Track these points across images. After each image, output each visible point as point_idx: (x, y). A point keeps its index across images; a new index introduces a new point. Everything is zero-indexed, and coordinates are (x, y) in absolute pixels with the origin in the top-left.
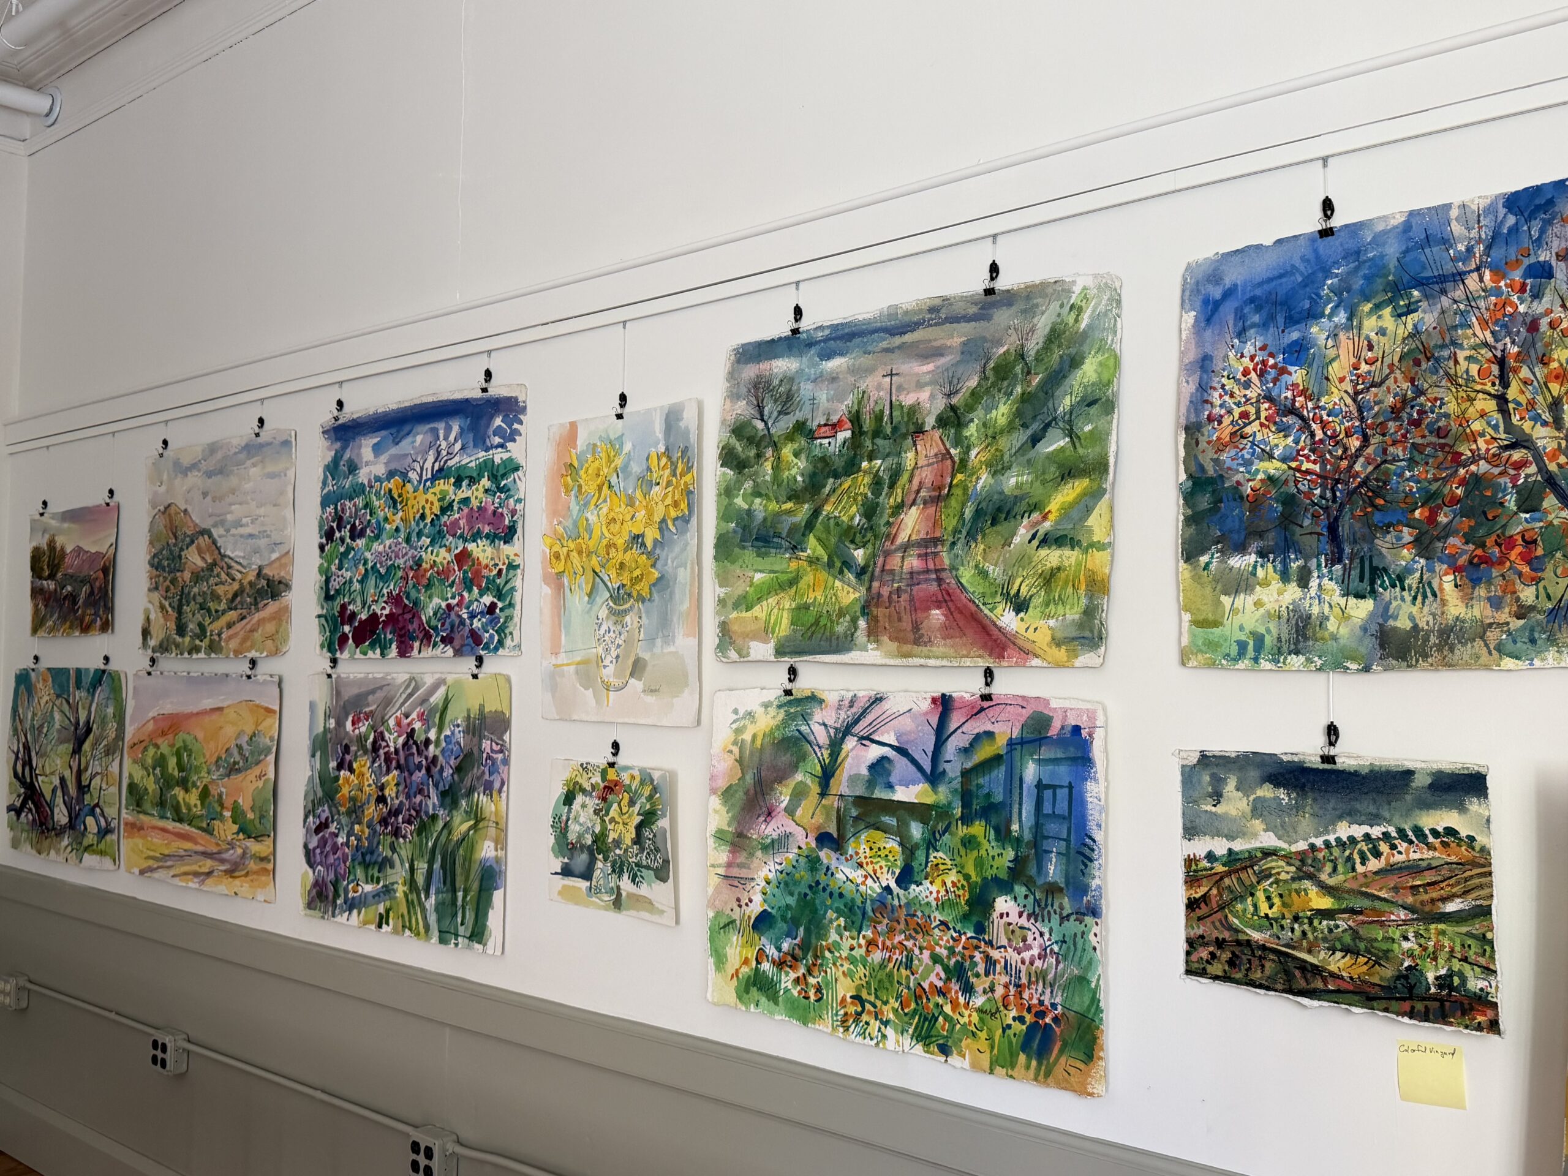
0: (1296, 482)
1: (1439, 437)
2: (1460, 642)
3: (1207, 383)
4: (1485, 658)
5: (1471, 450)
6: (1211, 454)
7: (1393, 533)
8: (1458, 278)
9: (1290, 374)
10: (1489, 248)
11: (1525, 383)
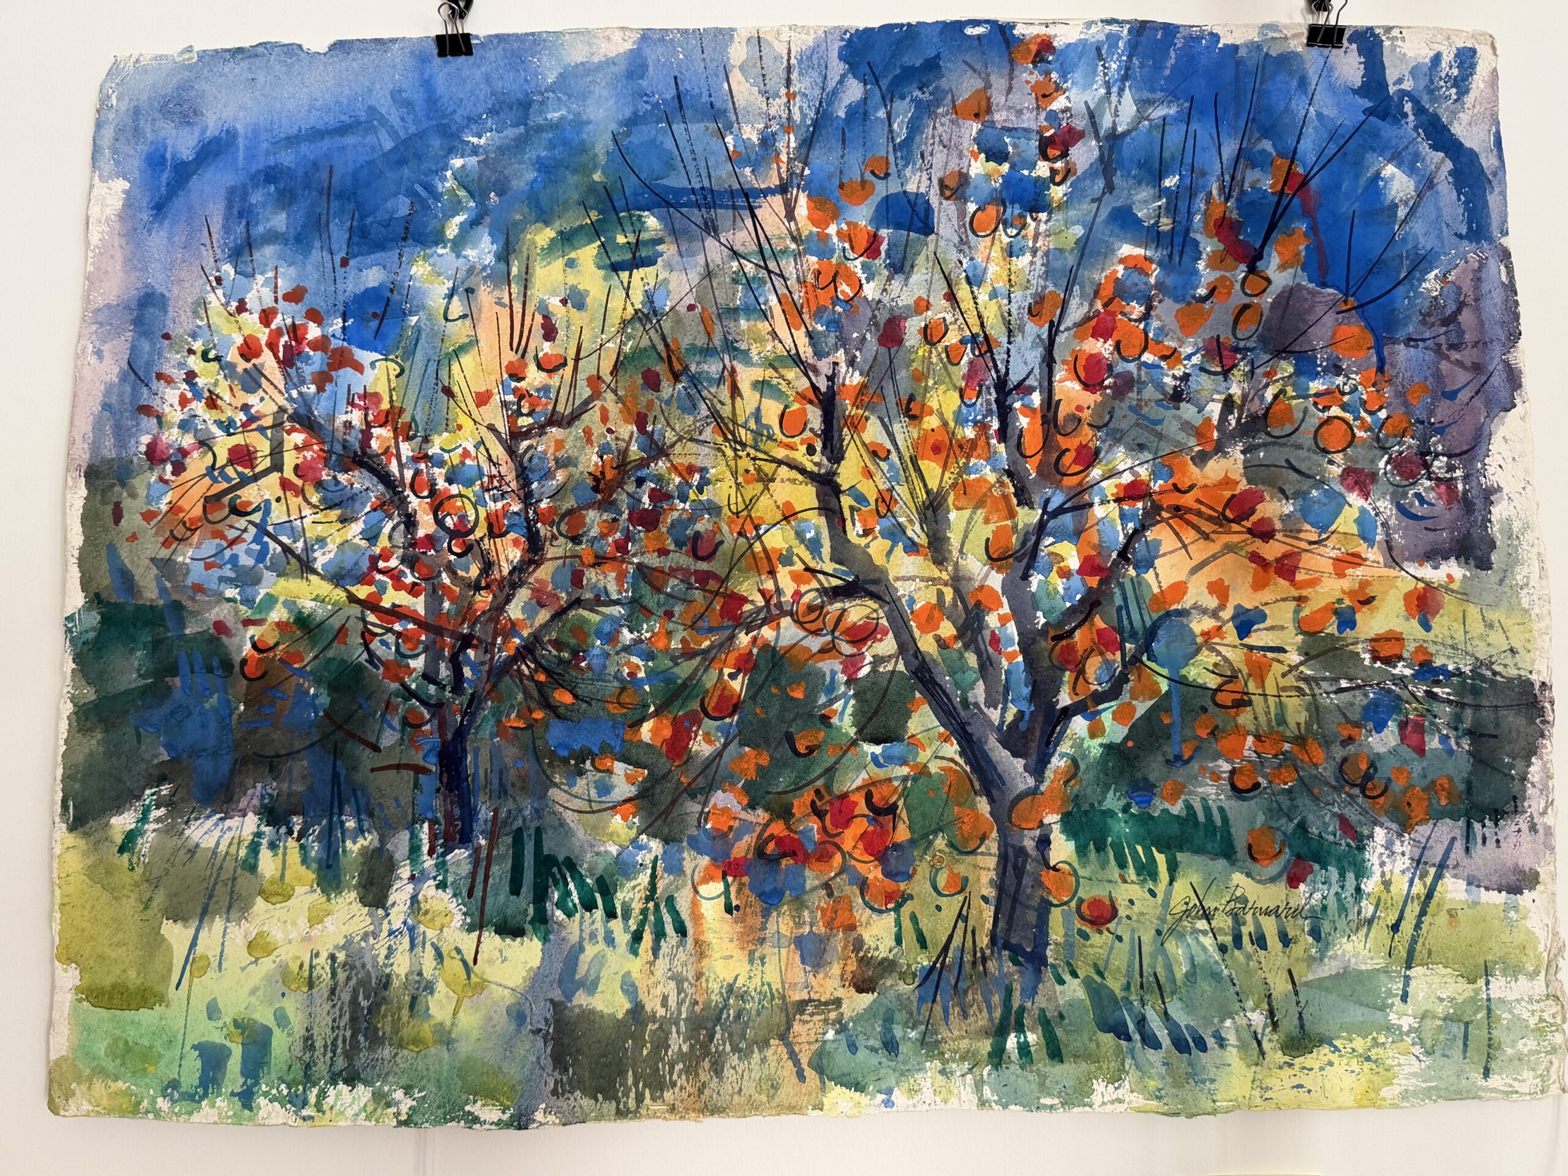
0: (367, 636)
1: (698, 557)
2: (735, 1049)
3: (149, 364)
4: (789, 1088)
5: (762, 592)
6: (151, 546)
7: (592, 776)
8: (741, 202)
9: (359, 368)
10: (807, 143)
11: (874, 454)
